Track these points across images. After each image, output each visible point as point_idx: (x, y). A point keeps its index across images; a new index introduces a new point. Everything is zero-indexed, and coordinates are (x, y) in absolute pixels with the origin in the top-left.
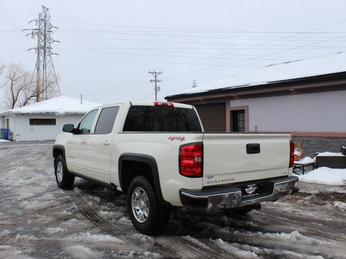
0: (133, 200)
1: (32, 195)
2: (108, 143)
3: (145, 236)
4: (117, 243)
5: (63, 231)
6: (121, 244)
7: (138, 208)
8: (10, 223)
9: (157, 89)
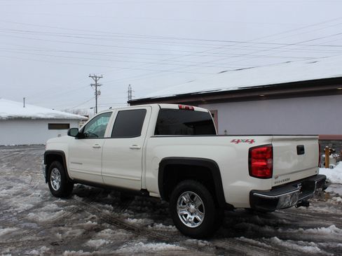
0: (178, 206)
1: (31, 206)
2: (138, 147)
4: (178, 250)
5: (107, 242)
6: (183, 251)
7: (185, 213)
8: (38, 239)
9: (97, 93)
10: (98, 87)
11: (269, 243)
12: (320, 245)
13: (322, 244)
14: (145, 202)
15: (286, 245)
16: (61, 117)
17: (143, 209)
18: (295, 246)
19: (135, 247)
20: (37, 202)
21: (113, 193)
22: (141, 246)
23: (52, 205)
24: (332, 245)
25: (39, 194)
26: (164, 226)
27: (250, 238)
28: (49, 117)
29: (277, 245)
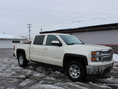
3: (63, 83)
9: (30, 30)
10: (30, 28)
11: (88, 84)
12: (107, 85)
13: (108, 84)
14: (43, 69)
15: (95, 85)
16: (17, 39)
17: (42, 71)
18: (98, 85)
19: (37, 86)
20: (4, 69)
21: (32, 65)
22: (40, 85)
23: (9, 70)
24: (112, 85)
25: (5, 66)
26: (49, 78)
27: (81, 82)
28: (13, 38)
29: (91, 85)
